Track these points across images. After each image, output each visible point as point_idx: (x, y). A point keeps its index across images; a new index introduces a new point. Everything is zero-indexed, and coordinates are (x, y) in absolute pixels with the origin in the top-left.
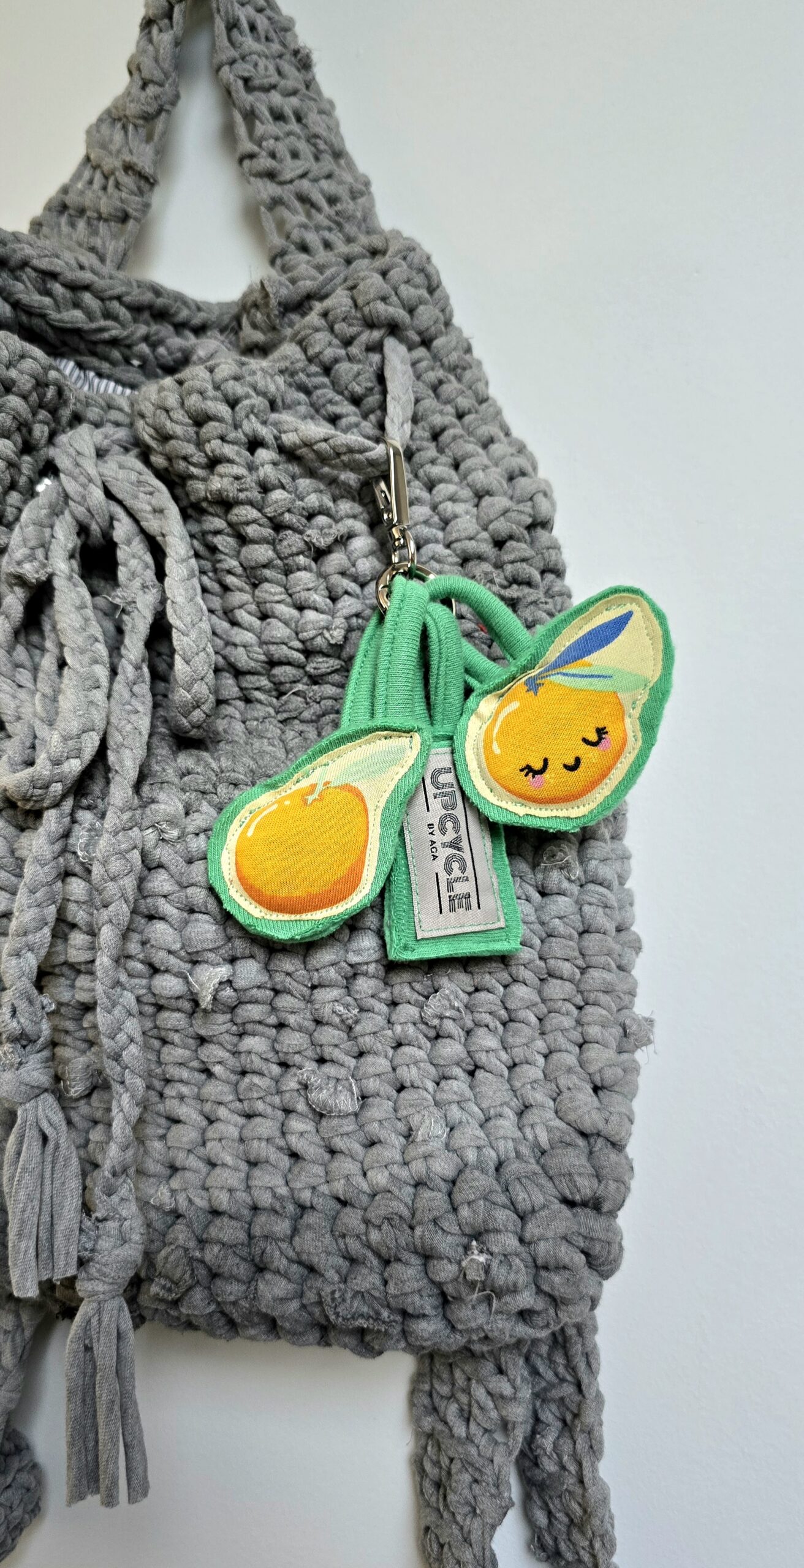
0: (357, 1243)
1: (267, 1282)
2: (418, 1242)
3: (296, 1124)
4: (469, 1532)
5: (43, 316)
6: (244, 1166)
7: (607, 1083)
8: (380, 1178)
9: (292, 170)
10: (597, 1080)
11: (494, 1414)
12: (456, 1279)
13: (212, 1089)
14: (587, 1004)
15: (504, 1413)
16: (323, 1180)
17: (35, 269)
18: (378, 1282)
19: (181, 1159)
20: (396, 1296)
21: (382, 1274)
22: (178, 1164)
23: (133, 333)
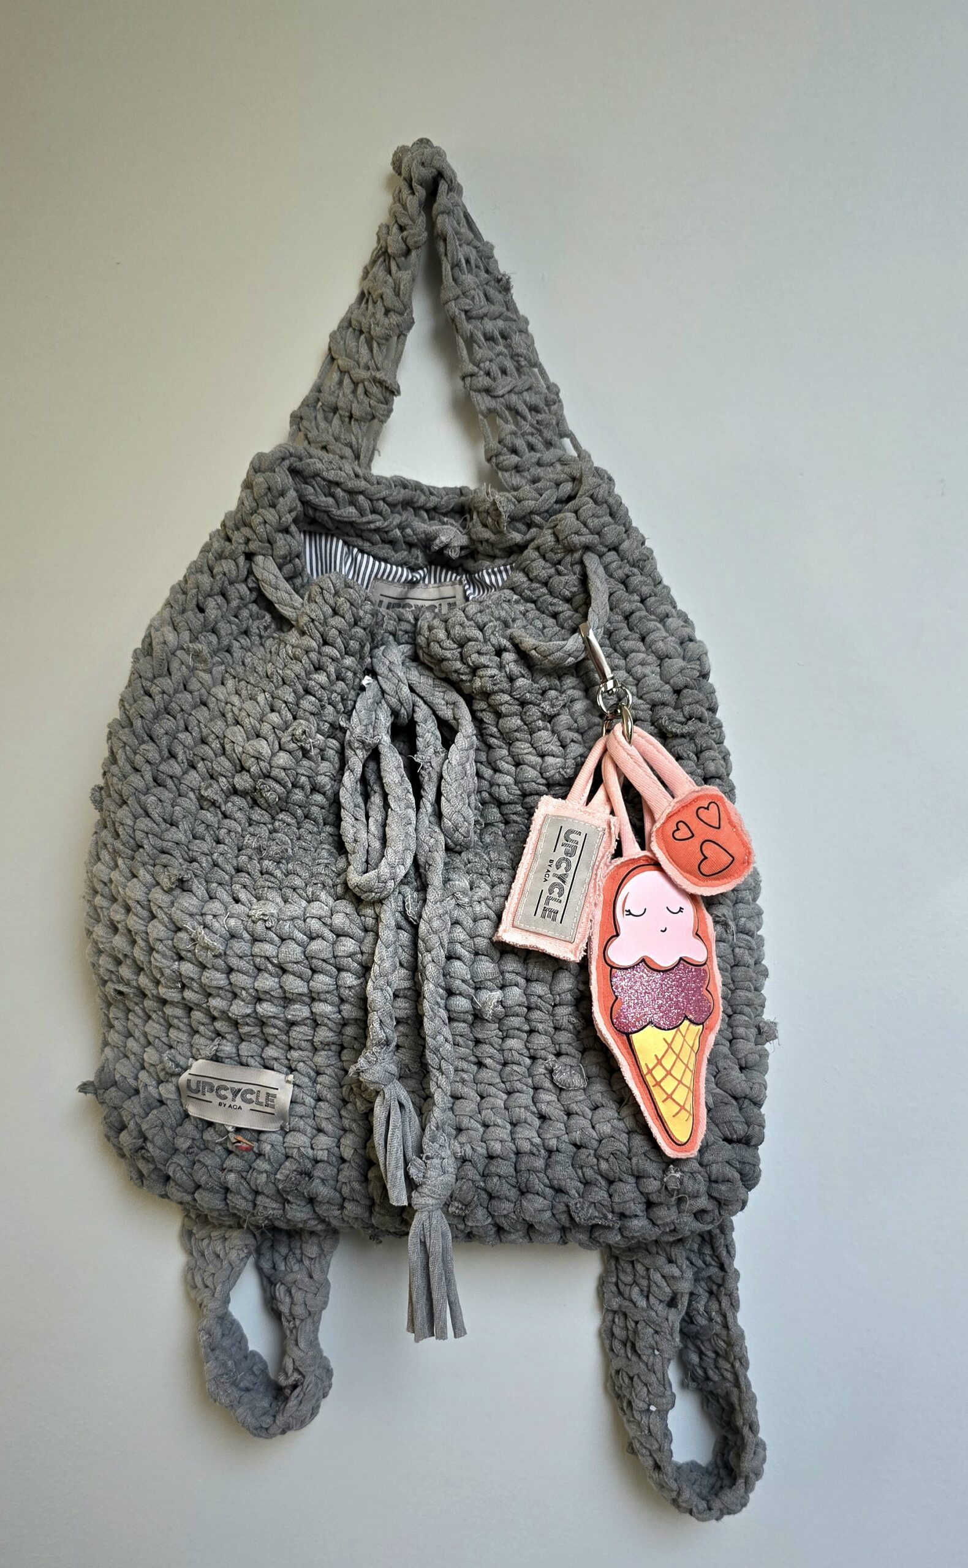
0: (592, 1171)
1: (530, 1201)
2: (634, 1167)
3: (544, 1096)
4: (653, 1364)
5: (327, 512)
6: (508, 1126)
7: (749, 1064)
8: (606, 1129)
9: (503, 387)
10: (743, 1063)
11: (667, 1290)
12: (659, 1191)
13: (485, 1074)
14: (735, 1013)
15: (675, 1288)
16: (564, 1132)
17: (324, 479)
18: (606, 1196)
19: (465, 1122)
20: (619, 1203)
21: (608, 1191)
22: (463, 1126)
23: (391, 523)
